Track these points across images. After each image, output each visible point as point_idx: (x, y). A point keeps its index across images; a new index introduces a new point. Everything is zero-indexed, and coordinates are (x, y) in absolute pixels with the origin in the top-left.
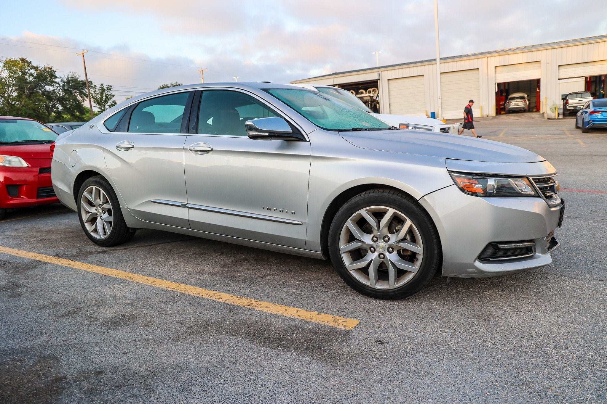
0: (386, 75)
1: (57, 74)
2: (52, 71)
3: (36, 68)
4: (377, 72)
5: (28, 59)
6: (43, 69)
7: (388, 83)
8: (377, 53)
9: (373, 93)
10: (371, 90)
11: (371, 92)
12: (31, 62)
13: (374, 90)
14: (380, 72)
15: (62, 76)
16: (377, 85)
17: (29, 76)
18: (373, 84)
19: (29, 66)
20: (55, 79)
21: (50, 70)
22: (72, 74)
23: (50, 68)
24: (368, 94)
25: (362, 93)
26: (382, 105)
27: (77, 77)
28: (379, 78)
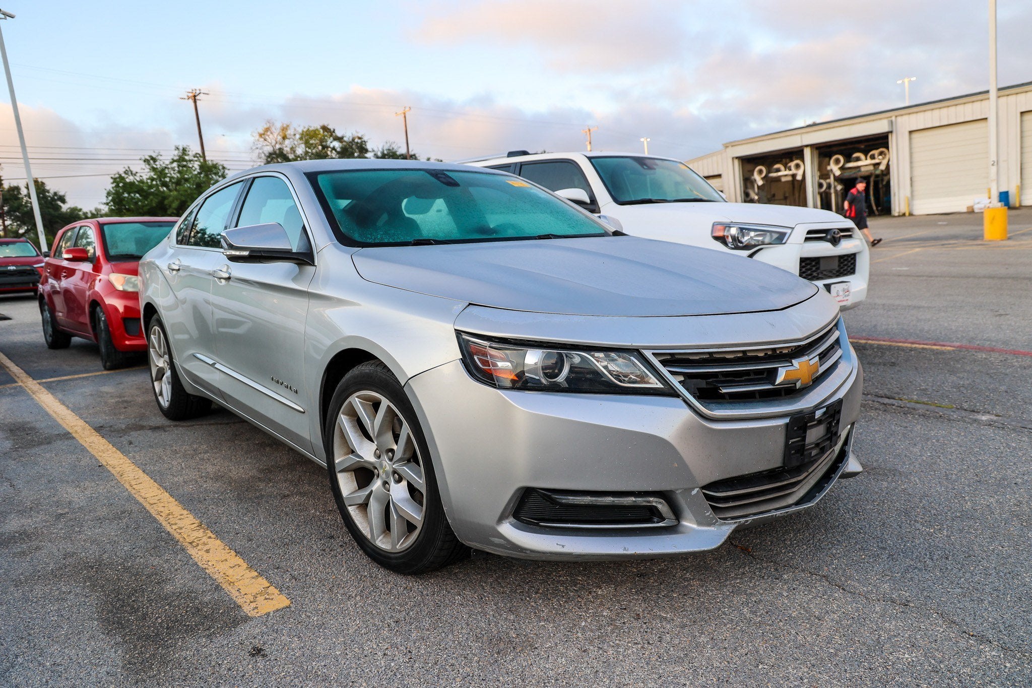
0: (906, 123)
1: (369, 146)
2: (362, 142)
3: (340, 139)
4: (888, 118)
5: (331, 127)
6: (351, 139)
7: (910, 139)
8: (906, 80)
9: (879, 159)
10: (876, 152)
11: (876, 156)
12: (334, 130)
13: (881, 153)
14: (893, 118)
15: (376, 149)
16: (888, 143)
17: (331, 151)
18: (880, 141)
19: (331, 135)
20: (366, 153)
21: (359, 141)
22: (388, 145)
23: (360, 138)
24: (869, 161)
25: (858, 159)
26: (896, 181)
27: (395, 148)
28: (890, 130)
